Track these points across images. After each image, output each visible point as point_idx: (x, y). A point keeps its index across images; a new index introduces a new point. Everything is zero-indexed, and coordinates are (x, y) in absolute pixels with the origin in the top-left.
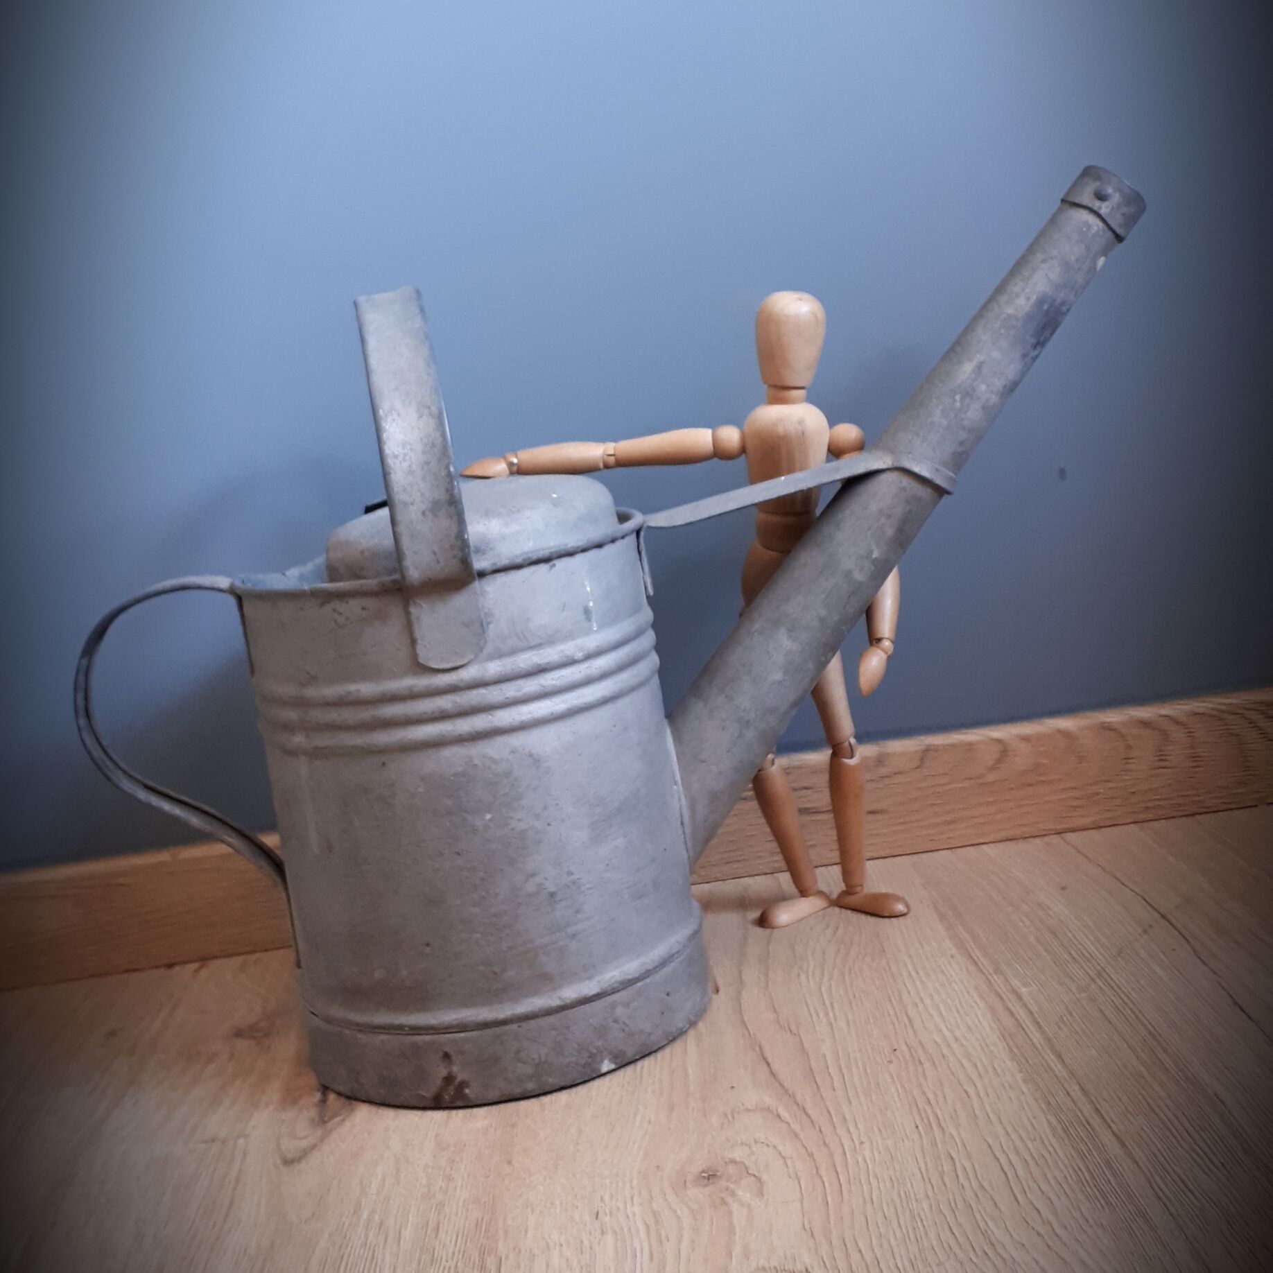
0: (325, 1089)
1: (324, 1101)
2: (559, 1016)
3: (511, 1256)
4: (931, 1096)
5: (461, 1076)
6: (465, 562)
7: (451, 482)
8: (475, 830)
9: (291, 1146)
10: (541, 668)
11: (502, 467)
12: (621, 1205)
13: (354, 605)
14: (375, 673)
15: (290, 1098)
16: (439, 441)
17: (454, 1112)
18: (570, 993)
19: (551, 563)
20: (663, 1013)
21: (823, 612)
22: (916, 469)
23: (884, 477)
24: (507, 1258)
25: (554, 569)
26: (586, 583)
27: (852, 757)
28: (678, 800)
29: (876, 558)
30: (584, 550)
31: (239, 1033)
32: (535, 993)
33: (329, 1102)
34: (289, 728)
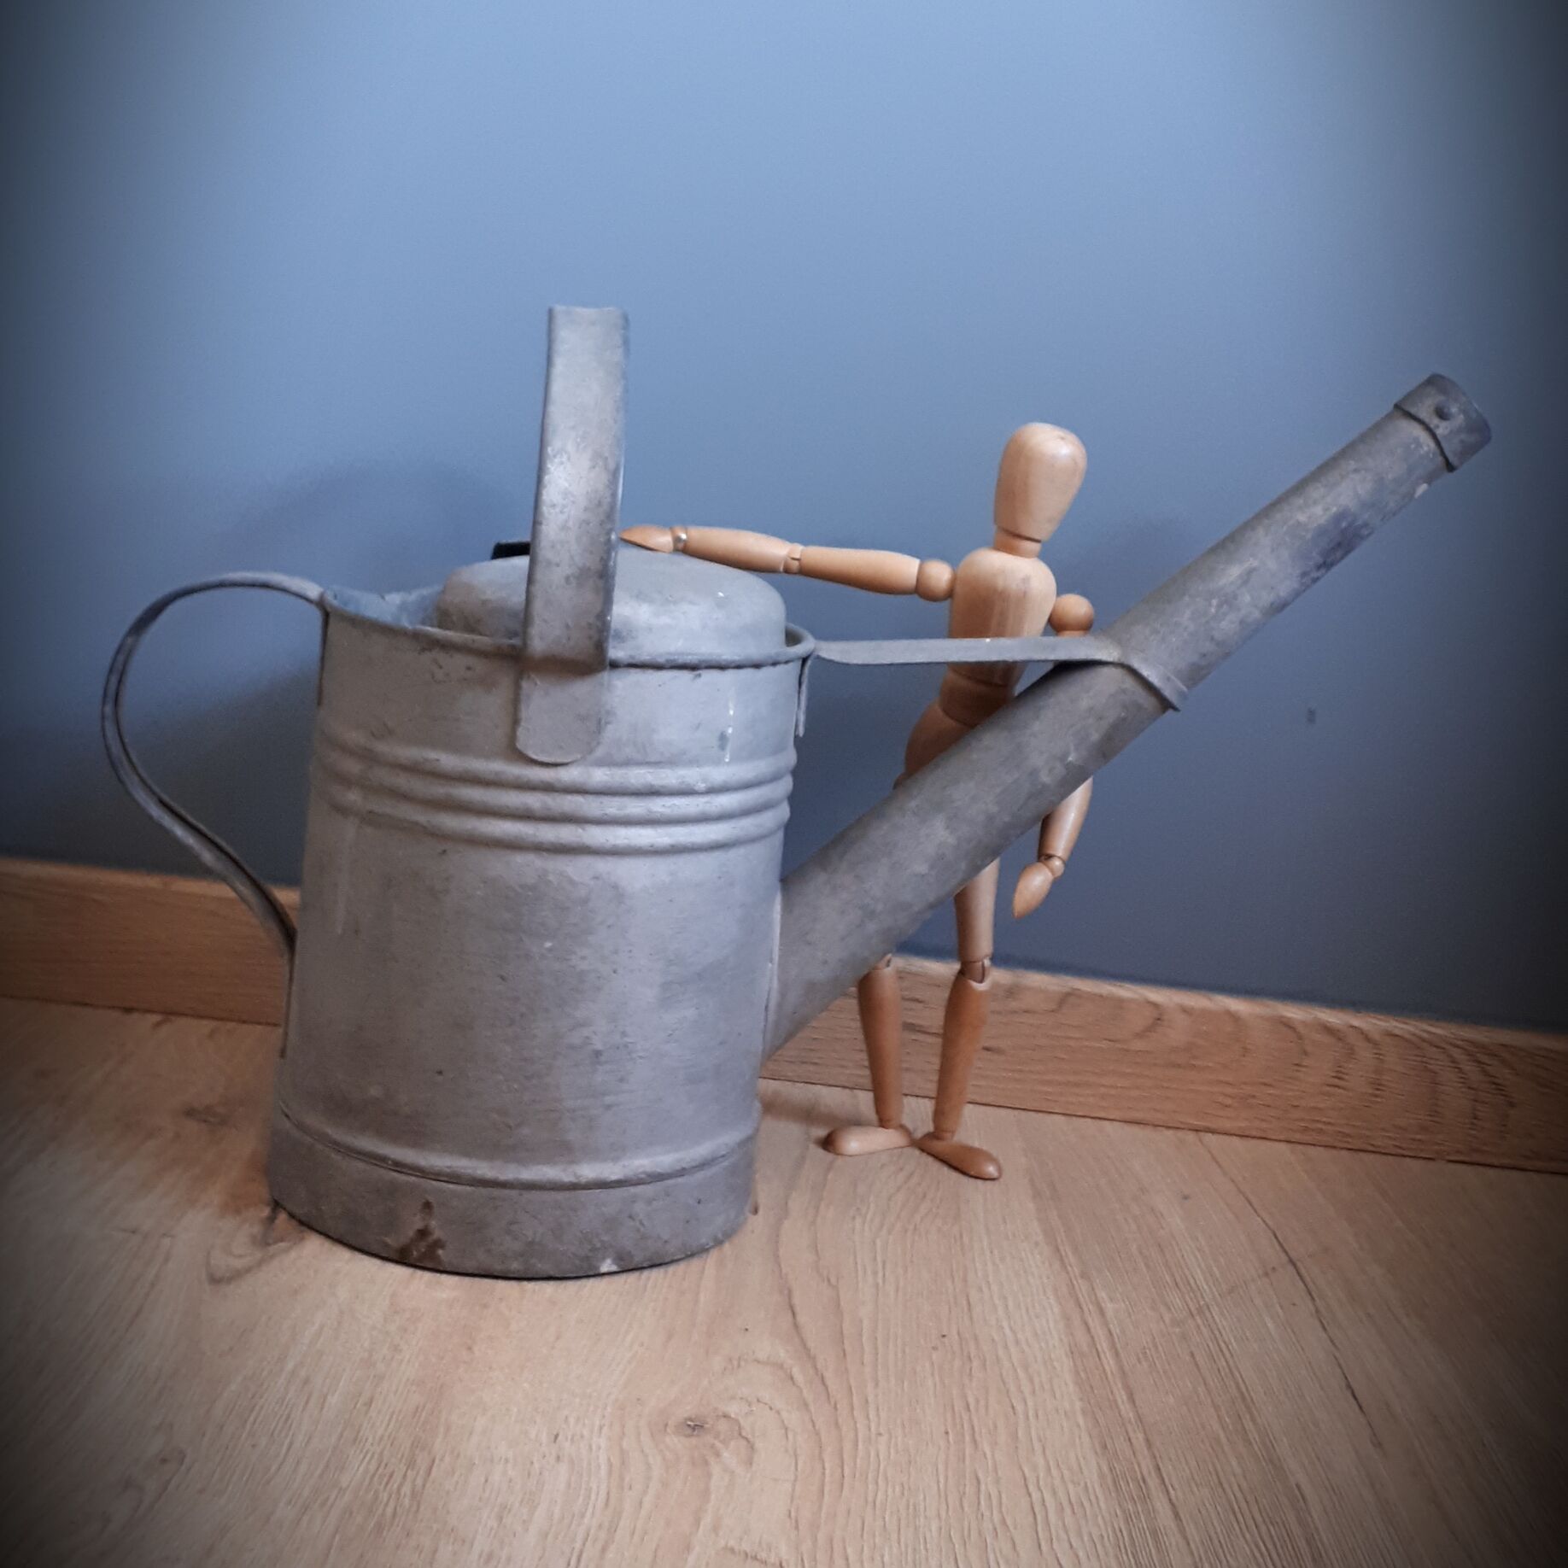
0: (277, 1205)
1: (271, 1219)
2: (567, 1194)
3: (447, 1459)
4: (971, 1400)
5: (437, 1234)
6: (600, 647)
7: (608, 552)
8: (528, 955)
9: (222, 1262)
10: (653, 790)
11: (664, 539)
12: (586, 1433)
13: (460, 661)
14: (462, 745)
15: (235, 1205)
16: (607, 501)
17: (419, 1273)
18: (588, 1171)
19: (698, 672)
20: (688, 1222)
21: (993, 809)
22: (1145, 672)
23: (1105, 670)
24: (442, 1460)
25: (699, 679)
26: (731, 705)
27: (981, 982)
28: (769, 979)
29: (1070, 762)
30: (739, 667)
31: (190, 1113)
32: (549, 1160)
33: (277, 1221)
34: (346, 781)
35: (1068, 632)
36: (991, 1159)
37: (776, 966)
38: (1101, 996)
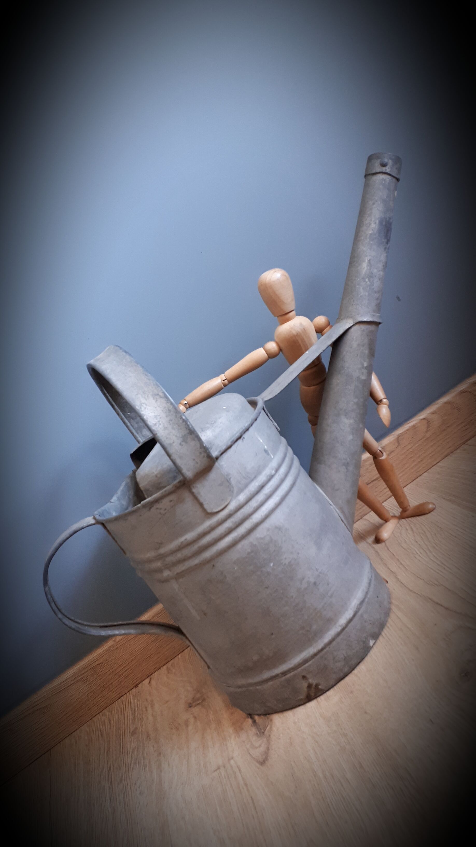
0: (250, 715)
1: (254, 722)
2: (343, 633)
5: (313, 681)
6: (209, 456)
8: (269, 573)
9: (258, 753)
10: (262, 486)
11: (182, 408)
13: (166, 501)
14: (189, 527)
15: (238, 727)
16: (171, 407)
17: (319, 698)
18: (343, 621)
19: (242, 438)
20: (380, 606)
21: (356, 400)
22: (365, 320)
23: (352, 330)
25: (244, 440)
26: (259, 439)
27: (383, 455)
28: (335, 510)
29: (366, 366)
30: (251, 425)
32: (328, 630)
33: (257, 721)
34: (160, 570)
35: (325, 330)
36: (428, 503)
37: (334, 506)
38: (407, 430)
